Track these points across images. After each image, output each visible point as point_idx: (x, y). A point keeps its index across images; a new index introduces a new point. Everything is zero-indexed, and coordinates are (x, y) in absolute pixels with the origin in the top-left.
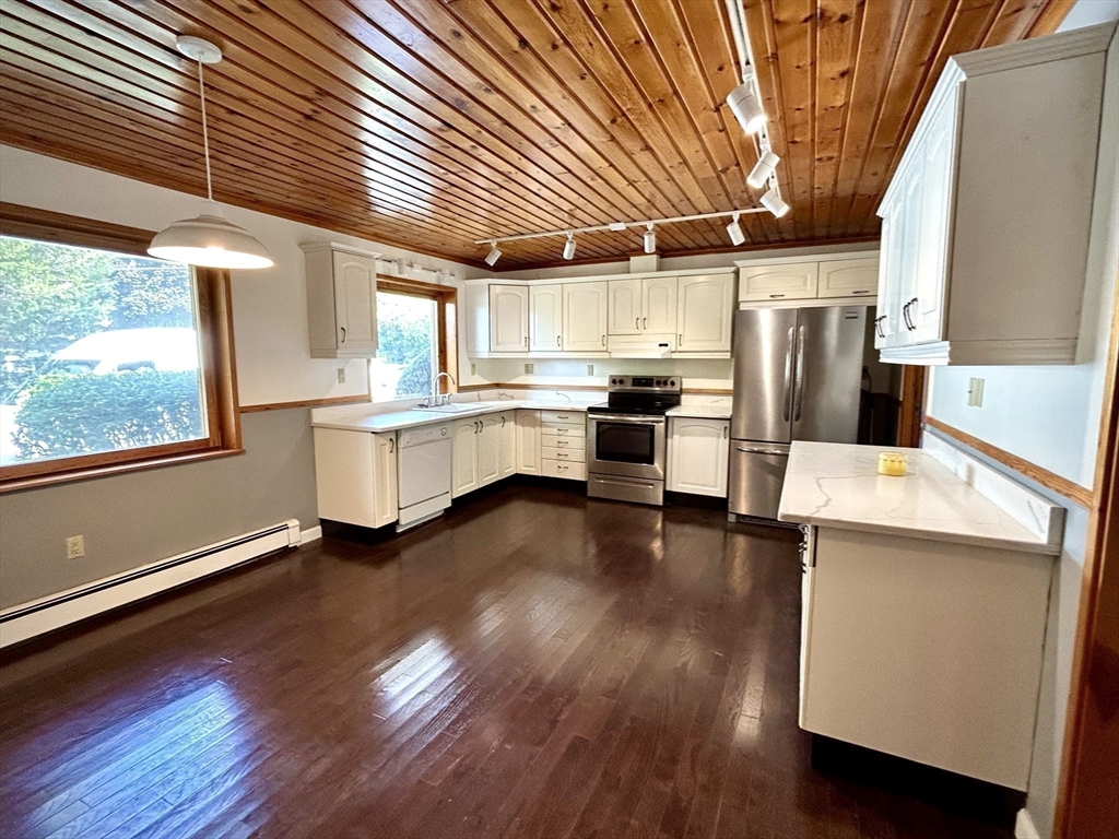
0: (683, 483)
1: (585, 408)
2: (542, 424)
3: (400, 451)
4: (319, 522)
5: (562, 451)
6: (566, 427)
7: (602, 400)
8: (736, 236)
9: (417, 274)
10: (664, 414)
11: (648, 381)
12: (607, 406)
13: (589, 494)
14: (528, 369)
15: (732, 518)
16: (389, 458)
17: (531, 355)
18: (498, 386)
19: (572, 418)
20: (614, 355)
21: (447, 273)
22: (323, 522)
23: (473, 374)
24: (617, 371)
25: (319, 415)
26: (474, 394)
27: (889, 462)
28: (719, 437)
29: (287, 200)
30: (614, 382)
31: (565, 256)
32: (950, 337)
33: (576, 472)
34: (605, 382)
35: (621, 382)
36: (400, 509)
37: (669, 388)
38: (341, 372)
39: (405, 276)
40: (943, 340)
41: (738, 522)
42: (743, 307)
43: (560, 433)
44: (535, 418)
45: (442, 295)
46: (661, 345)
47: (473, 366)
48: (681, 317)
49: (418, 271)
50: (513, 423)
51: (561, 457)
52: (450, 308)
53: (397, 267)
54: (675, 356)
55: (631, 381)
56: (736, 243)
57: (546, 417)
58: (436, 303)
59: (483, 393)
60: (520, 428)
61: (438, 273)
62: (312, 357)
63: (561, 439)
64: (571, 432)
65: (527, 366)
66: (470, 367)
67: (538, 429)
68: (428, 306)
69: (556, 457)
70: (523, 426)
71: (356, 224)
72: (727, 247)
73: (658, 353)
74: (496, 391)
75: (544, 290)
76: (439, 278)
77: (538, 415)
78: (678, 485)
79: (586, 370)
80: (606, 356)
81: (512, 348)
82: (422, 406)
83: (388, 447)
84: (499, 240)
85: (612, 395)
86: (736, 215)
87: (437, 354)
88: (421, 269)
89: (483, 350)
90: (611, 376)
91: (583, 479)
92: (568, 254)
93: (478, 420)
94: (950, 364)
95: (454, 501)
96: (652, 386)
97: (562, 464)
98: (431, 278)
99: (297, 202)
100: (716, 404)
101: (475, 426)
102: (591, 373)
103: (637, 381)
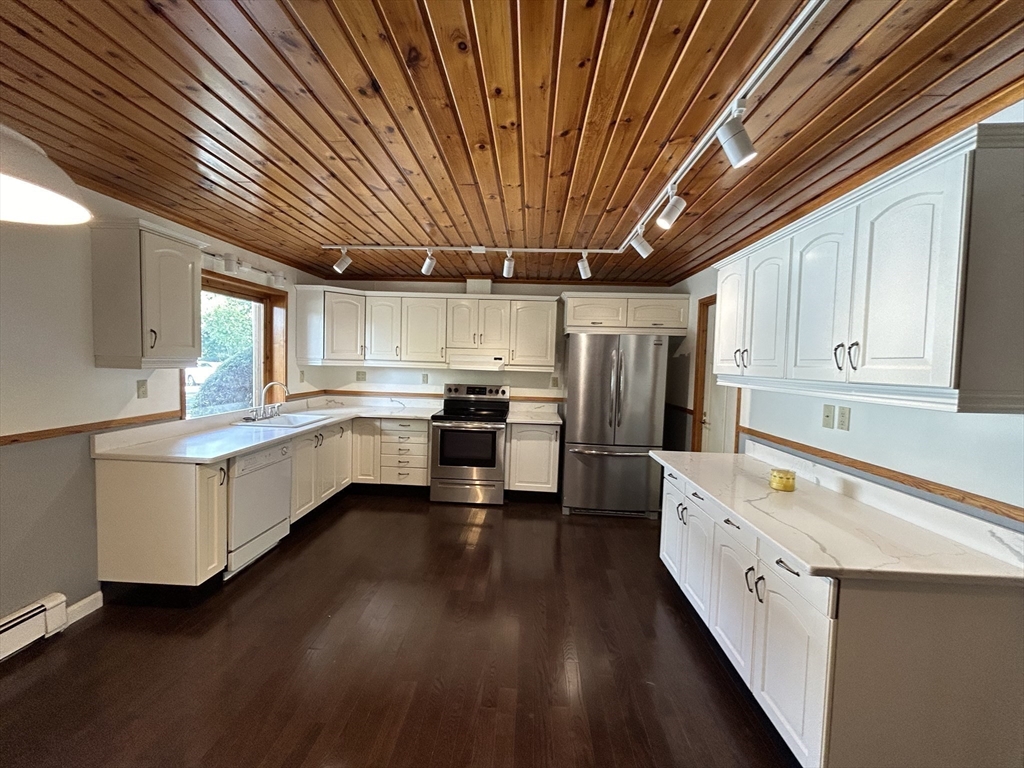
0: (520, 482)
1: (429, 417)
2: (381, 432)
3: (233, 482)
4: (99, 587)
5: (403, 458)
6: (407, 434)
7: (438, 407)
8: (585, 271)
9: (245, 273)
10: (505, 421)
11: (481, 390)
12: (442, 413)
13: (432, 499)
14: (361, 376)
15: (566, 511)
16: (218, 491)
17: (366, 364)
18: (326, 392)
19: (414, 426)
20: (453, 367)
21: (280, 277)
22: (105, 586)
23: (302, 381)
24: (452, 380)
25: (104, 444)
26: (303, 402)
27: (785, 480)
28: (551, 440)
29: (70, 151)
30: (450, 390)
31: (424, 271)
32: (962, 385)
33: (418, 478)
34: (441, 390)
35: (456, 390)
36: (229, 552)
37: (500, 396)
38: (142, 384)
39: (234, 274)
40: (955, 388)
41: (571, 514)
42: (569, 330)
43: (401, 440)
44: (374, 427)
45: (271, 298)
46: (495, 359)
47: (302, 372)
48: (513, 335)
49: (246, 270)
50: (350, 432)
51: (401, 465)
52: (279, 313)
53: (223, 262)
54: (507, 369)
55: (466, 390)
56: (583, 277)
57: (386, 425)
58: (262, 305)
59: (312, 400)
60: (357, 437)
61: (269, 274)
62: (96, 366)
63: (402, 446)
64: (412, 439)
65: (358, 373)
66: (299, 373)
67: (377, 437)
68: (254, 310)
69: (396, 464)
70: (361, 434)
71: (174, 204)
72: (574, 280)
73: (495, 367)
74: (323, 399)
75: (382, 301)
76: (269, 280)
77: (378, 423)
78: (517, 484)
79: (421, 378)
80: (445, 366)
81: (348, 357)
82: (247, 419)
83: (217, 480)
84: (350, 247)
85: (447, 403)
86: (585, 253)
87: (262, 361)
88: (250, 269)
89: (316, 356)
90: (447, 385)
91: (425, 485)
92: (426, 268)
93: (318, 435)
94: (959, 411)
95: (293, 527)
96: (485, 394)
97: (402, 471)
98: (261, 279)
99: (86, 157)
100: (539, 410)
101: (316, 440)
102: (425, 380)
103: (471, 390)
